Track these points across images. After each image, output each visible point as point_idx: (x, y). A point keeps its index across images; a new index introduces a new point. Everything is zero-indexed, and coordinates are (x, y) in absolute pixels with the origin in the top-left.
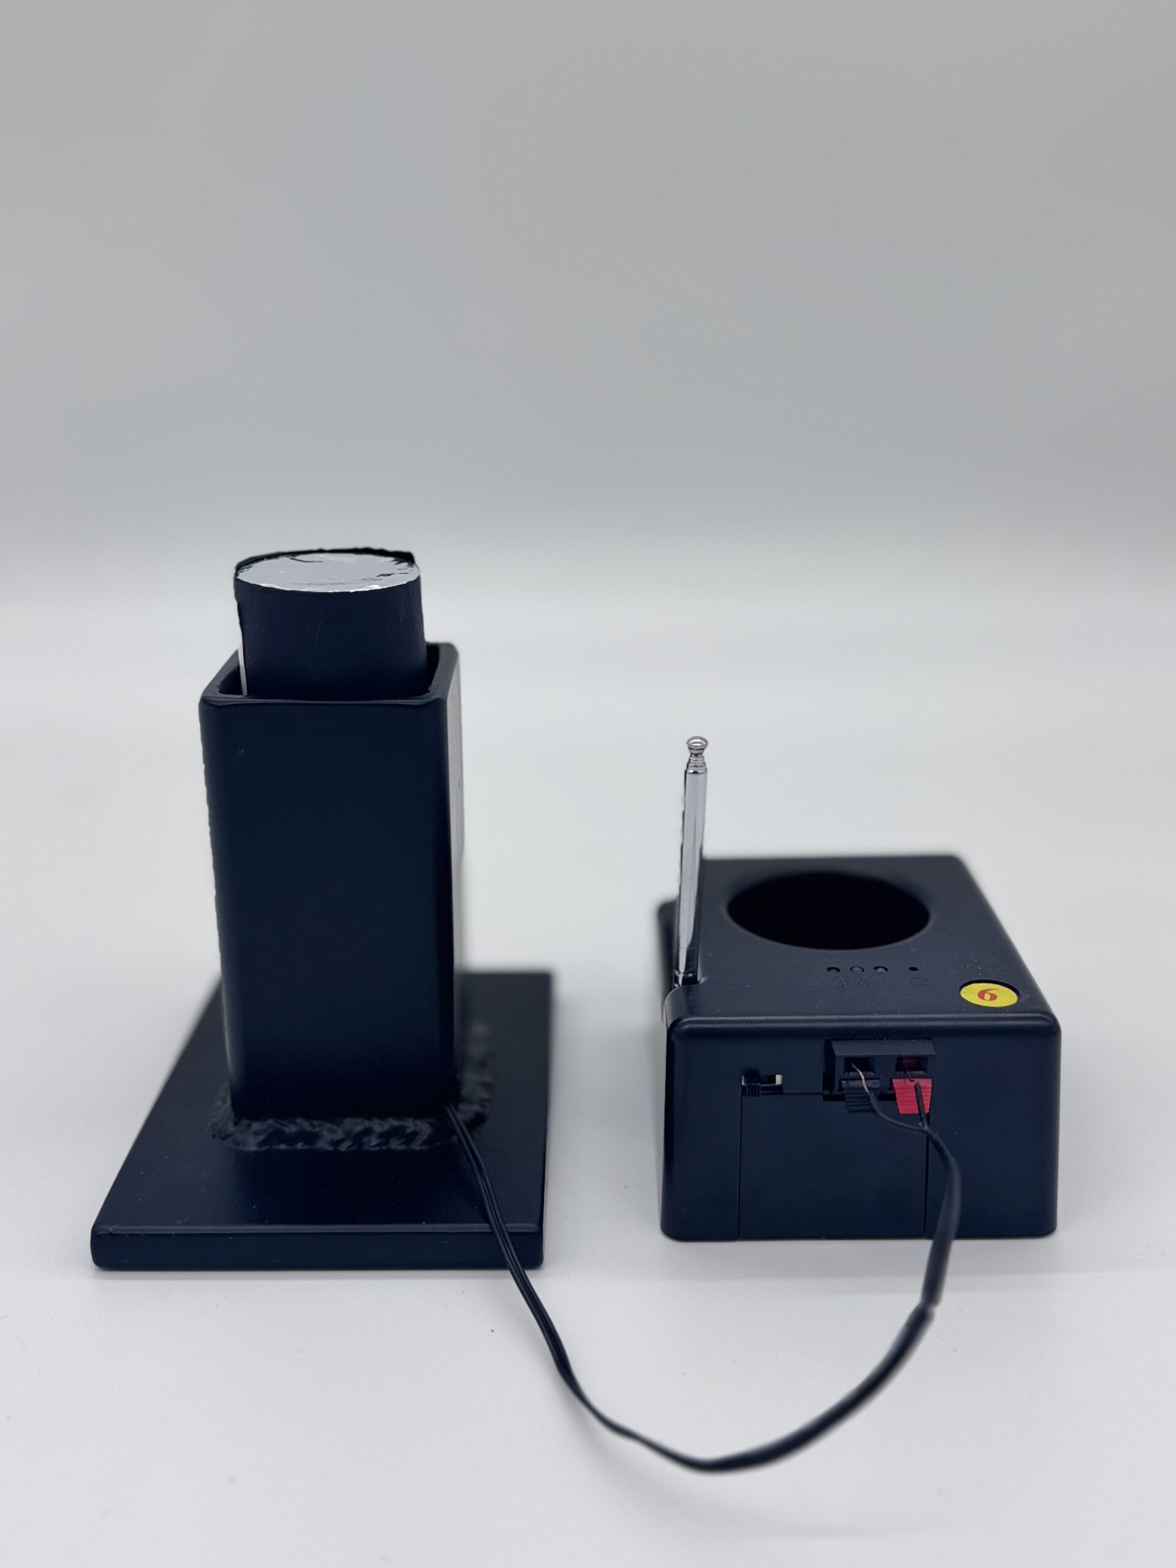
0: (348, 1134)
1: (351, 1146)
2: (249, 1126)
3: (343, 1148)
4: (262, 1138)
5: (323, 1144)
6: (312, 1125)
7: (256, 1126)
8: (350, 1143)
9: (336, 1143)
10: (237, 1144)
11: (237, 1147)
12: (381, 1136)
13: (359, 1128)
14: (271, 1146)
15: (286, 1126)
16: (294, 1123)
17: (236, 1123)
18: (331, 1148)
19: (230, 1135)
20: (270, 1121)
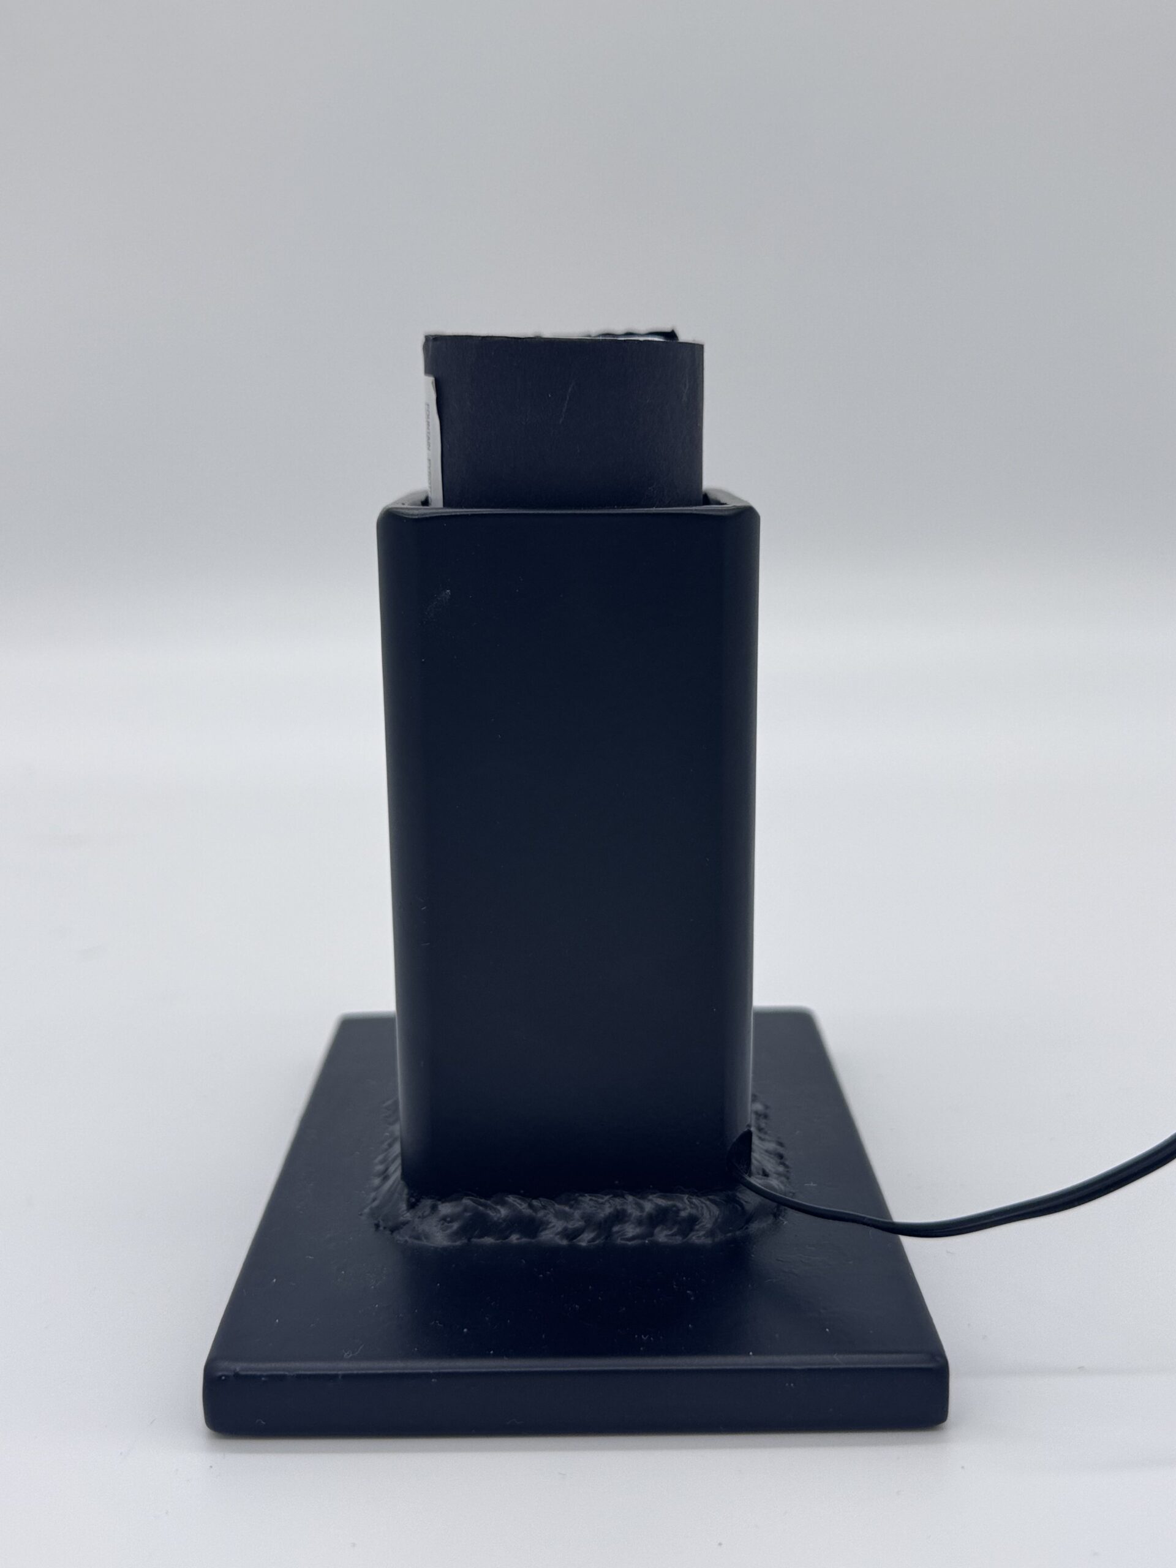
0: (588, 1220)
1: (593, 1240)
2: (434, 1208)
3: (585, 1240)
4: (455, 1226)
5: (552, 1234)
6: (531, 1206)
7: (446, 1209)
8: (592, 1235)
9: (572, 1235)
10: (418, 1238)
11: (416, 1242)
12: (640, 1222)
13: (608, 1210)
14: (469, 1240)
15: (491, 1208)
16: (504, 1203)
17: (412, 1206)
18: (565, 1242)
19: (405, 1223)
20: (467, 1201)
